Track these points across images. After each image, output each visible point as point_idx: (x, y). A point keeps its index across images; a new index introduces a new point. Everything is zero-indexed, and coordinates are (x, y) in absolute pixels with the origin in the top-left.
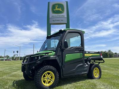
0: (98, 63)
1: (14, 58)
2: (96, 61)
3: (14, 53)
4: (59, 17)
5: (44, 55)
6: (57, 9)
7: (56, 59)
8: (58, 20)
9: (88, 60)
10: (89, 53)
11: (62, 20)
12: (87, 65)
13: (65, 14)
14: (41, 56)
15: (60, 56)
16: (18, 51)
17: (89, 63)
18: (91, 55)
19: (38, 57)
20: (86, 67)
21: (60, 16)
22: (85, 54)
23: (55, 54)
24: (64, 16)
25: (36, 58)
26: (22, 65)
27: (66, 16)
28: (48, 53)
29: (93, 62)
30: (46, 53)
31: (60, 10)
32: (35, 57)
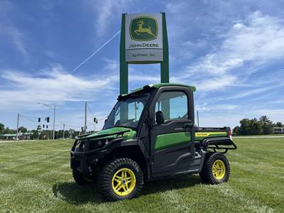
0: (225, 150)
1: (40, 133)
2: (219, 146)
3: (39, 121)
4: (146, 47)
5: (115, 136)
6: (141, 30)
7: (139, 144)
8: (143, 55)
9: (202, 146)
10: (204, 130)
11: (153, 55)
12: (199, 156)
13: (159, 41)
14: (110, 140)
15: (145, 139)
16: (48, 118)
17: (204, 152)
18: (208, 134)
19: (104, 141)
20: (197, 159)
21: (147, 45)
22: (196, 134)
23: (137, 136)
24: (157, 45)
25: (100, 143)
26: (72, 155)
27: (161, 46)
28: (122, 133)
29: (214, 148)
30: (119, 134)
31: (149, 31)
32: (98, 141)
